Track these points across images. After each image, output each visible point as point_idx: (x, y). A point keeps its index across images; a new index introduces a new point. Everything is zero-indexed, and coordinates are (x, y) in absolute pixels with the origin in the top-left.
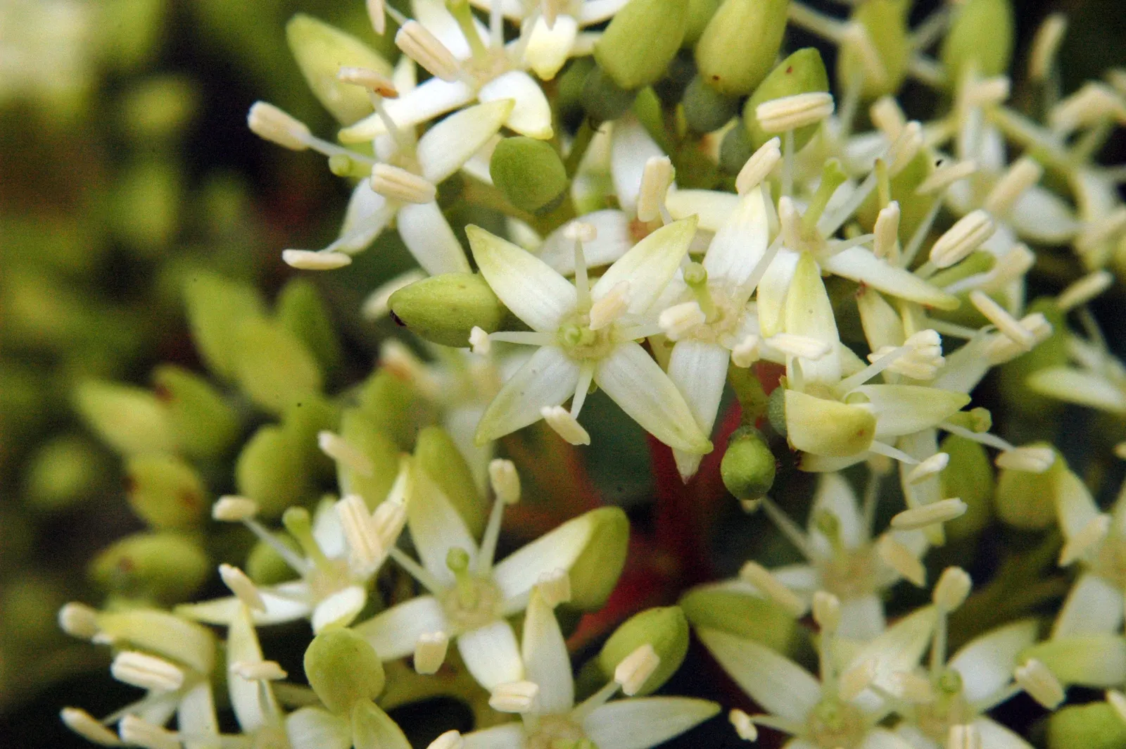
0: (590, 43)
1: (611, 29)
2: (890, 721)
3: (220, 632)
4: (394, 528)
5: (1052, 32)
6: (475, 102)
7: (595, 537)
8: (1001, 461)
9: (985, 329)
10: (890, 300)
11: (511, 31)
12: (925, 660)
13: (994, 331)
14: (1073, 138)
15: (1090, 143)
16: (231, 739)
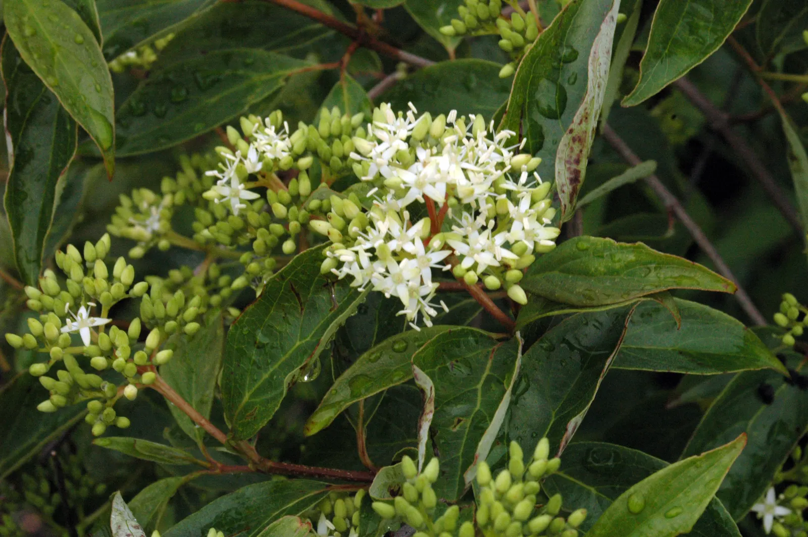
0: (410, 133)
1: (413, 130)
2: (483, 251)
3: (357, 253)
4: (387, 227)
5: (492, 122)
6: (391, 146)
7: (425, 223)
8: (497, 199)
9: (490, 175)
10: (473, 171)
11: (395, 133)
12: (488, 239)
13: (492, 174)
14: (500, 142)
15: (503, 143)
16: (362, 270)
